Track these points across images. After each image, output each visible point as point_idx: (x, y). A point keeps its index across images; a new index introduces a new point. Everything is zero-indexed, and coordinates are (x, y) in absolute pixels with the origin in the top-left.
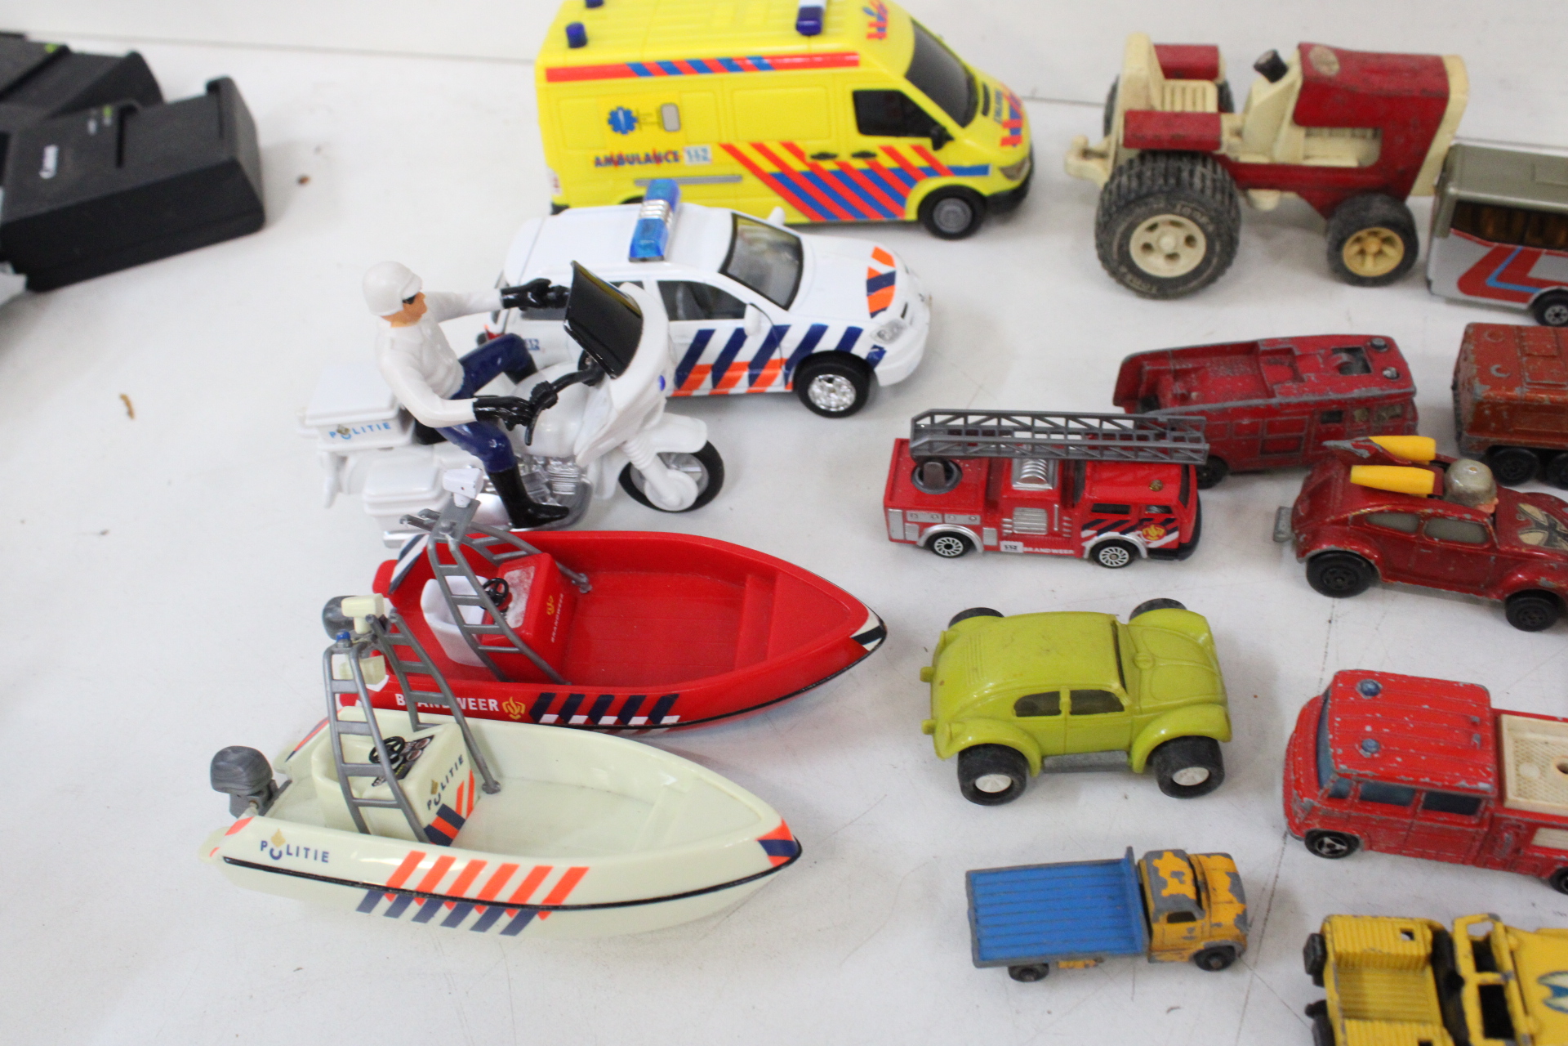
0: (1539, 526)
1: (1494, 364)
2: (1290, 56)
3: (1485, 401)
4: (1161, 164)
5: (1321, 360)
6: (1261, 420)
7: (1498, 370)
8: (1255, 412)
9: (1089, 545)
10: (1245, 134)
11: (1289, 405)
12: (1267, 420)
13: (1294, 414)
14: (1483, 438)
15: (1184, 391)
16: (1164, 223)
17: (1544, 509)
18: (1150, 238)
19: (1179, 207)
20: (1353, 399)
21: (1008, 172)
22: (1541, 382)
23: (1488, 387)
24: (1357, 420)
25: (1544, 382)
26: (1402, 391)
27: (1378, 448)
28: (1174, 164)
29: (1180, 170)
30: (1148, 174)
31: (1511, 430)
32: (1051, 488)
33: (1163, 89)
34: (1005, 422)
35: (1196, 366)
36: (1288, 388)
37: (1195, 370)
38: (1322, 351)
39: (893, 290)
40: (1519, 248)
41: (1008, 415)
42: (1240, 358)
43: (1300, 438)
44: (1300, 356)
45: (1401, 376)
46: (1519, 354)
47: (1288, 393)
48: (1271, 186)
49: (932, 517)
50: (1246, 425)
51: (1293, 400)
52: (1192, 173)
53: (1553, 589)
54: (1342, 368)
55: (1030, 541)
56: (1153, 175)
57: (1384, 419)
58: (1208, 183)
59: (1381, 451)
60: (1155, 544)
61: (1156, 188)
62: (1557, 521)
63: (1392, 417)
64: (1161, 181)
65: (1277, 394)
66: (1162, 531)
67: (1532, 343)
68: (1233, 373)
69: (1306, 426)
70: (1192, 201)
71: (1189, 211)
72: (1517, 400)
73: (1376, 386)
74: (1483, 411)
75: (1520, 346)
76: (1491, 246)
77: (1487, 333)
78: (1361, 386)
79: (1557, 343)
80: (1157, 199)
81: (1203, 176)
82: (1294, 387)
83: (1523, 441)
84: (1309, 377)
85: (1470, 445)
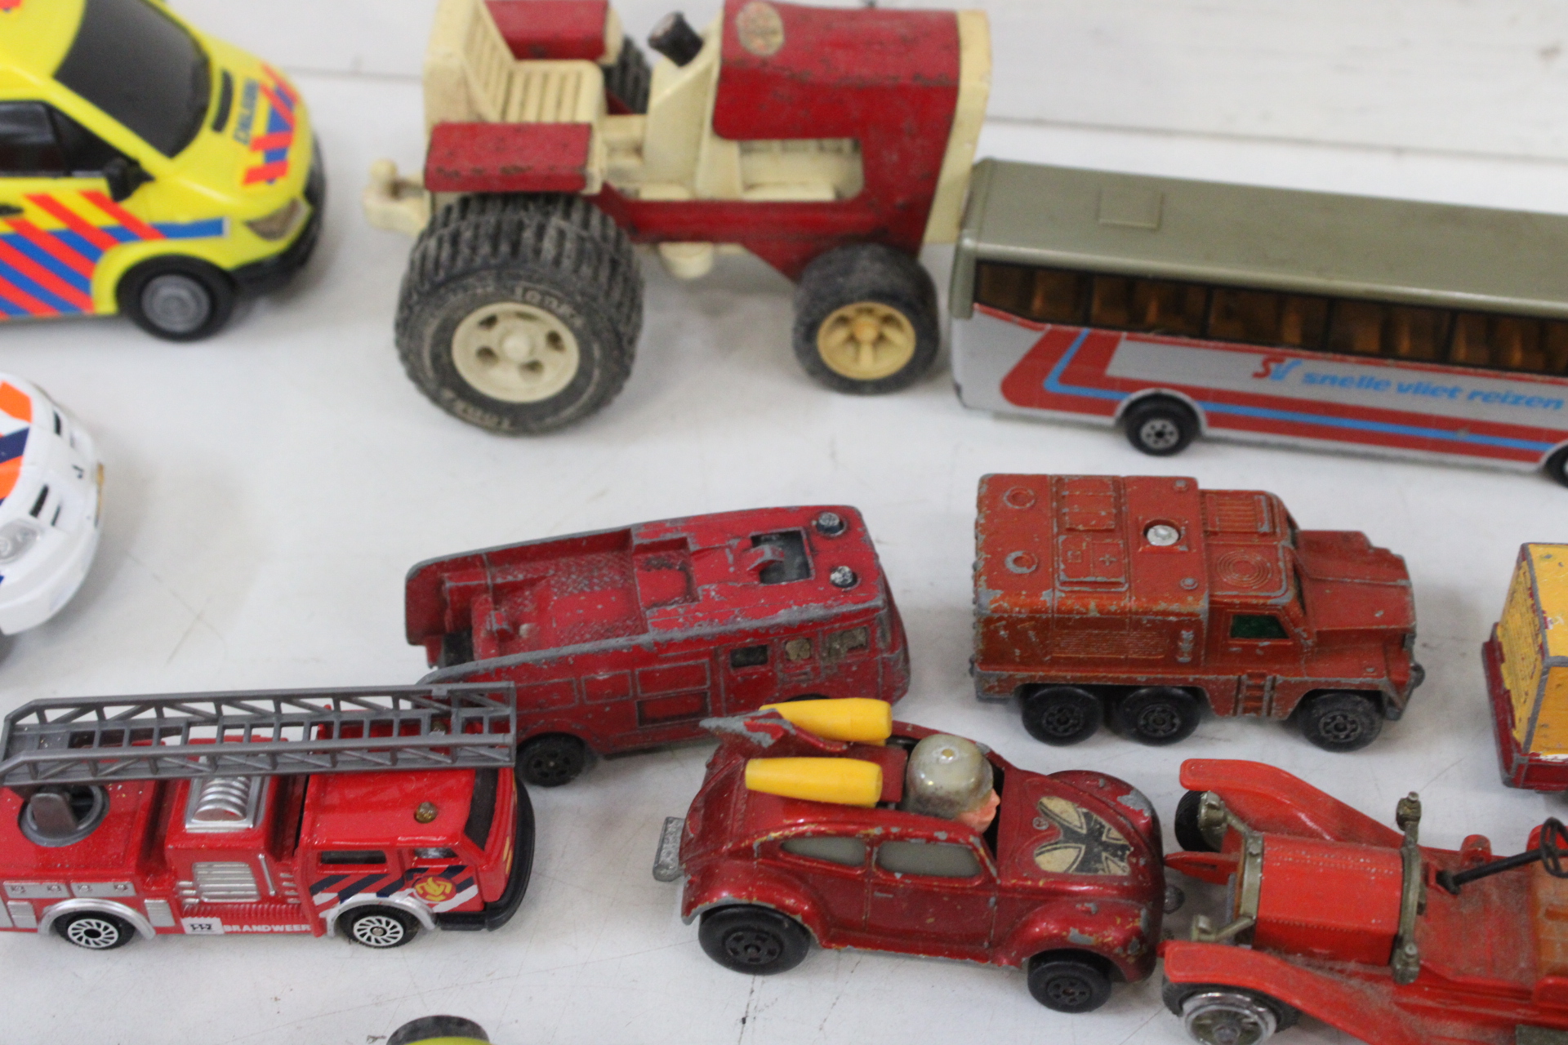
0: (1072, 836)
1: (1012, 551)
3: (996, 616)
4: (490, 218)
5: (731, 558)
6: (627, 671)
7: (1017, 561)
8: (615, 659)
9: (331, 915)
10: (647, 151)
11: (671, 645)
12: (637, 671)
13: (685, 658)
14: (1005, 674)
15: (505, 626)
16: (508, 315)
17: (1083, 804)
18: (489, 338)
19: (519, 291)
20: (779, 626)
21: (262, 228)
22: (1081, 579)
23: (999, 593)
24: (793, 657)
25: (1088, 579)
26: (861, 606)
27: (786, 727)
28: (511, 216)
29: (520, 226)
30: (467, 235)
31: (1047, 658)
32: (251, 826)
33: (511, 77)
34: (168, 713)
35: (529, 576)
36: (669, 614)
37: (531, 583)
38: (735, 542)
39: (19, 464)
40: (1085, 331)
41: (173, 702)
42: (602, 557)
43: (702, 696)
44: (698, 552)
45: (859, 580)
46: (1055, 530)
47: (668, 625)
48: (696, 237)
49: (49, 889)
50: (605, 681)
51: (677, 635)
52: (540, 232)
53: (1092, 947)
54: (765, 572)
55: (233, 915)
56: (476, 237)
57: (837, 652)
58: (569, 246)
59: (793, 732)
60: (444, 907)
61: (478, 261)
62: (1104, 822)
63: (851, 650)
64: (485, 249)
65: (650, 627)
66: (449, 887)
67: (1076, 509)
68: (591, 585)
69: (708, 674)
70: (539, 281)
71: (538, 297)
72: (1046, 612)
73: (817, 601)
74: (996, 631)
75: (1059, 515)
76: (1041, 329)
77: (1008, 493)
78: (791, 602)
79: (1118, 506)
80: (481, 279)
81: (562, 234)
82: (681, 611)
83: (1069, 675)
84: (708, 591)
85: (987, 686)
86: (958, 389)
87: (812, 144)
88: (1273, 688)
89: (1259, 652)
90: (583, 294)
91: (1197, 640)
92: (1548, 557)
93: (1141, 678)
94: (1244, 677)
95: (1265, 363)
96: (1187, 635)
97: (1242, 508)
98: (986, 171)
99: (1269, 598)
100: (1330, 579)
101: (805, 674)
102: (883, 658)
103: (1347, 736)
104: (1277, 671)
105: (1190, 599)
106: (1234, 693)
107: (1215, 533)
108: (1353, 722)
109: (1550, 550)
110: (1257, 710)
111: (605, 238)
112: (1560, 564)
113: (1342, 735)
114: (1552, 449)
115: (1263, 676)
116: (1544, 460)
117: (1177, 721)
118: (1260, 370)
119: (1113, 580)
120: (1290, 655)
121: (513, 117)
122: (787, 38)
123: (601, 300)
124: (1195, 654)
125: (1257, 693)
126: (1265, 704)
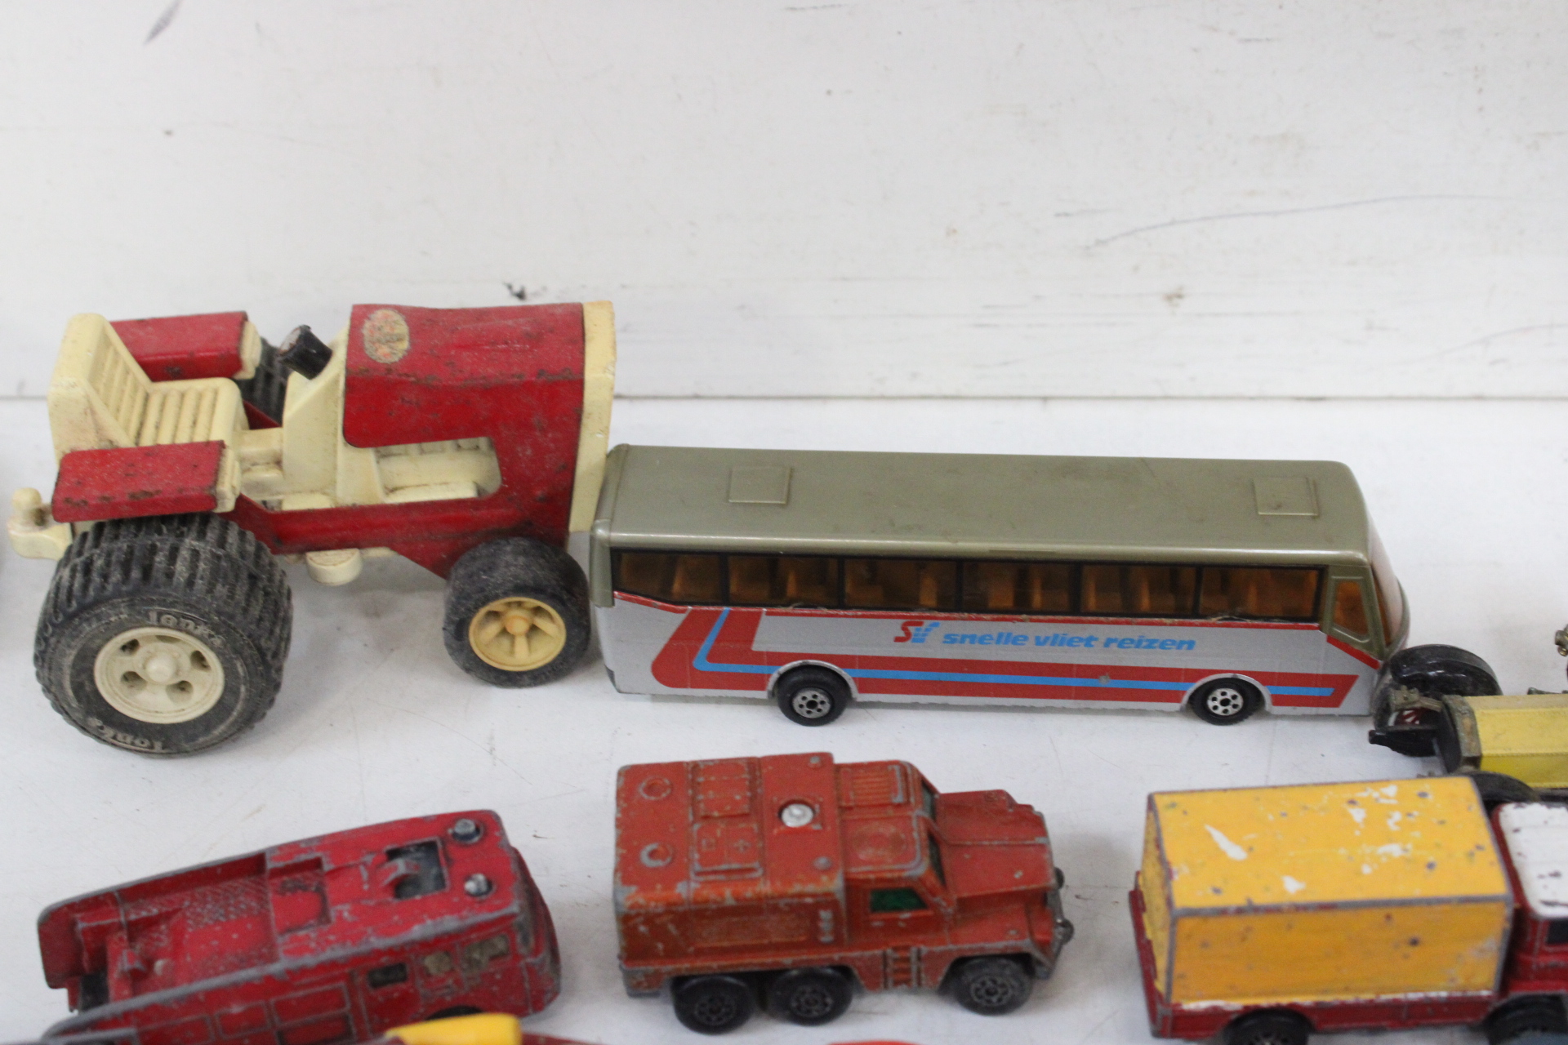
1: (648, 843)
2: (333, 334)
3: (633, 912)
4: (123, 544)
5: (365, 874)
6: (261, 1002)
7: (652, 855)
8: (246, 991)
10: (285, 462)
11: (304, 971)
12: (273, 1001)
13: (320, 983)
14: (651, 969)
15: (138, 965)
16: (148, 638)
18: (132, 662)
20: (413, 943)
22: (716, 868)
23: (633, 889)
24: (433, 971)
25: (724, 867)
26: (496, 914)
28: (144, 540)
29: (153, 550)
30: (99, 563)
31: (691, 949)
33: (147, 398)
35: (164, 909)
36: (301, 939)
37: (165, 917)
38: (369, 859)
40: (726, 609)
42: (239, 883)
43: (344, 1019)
44: (331, 872)
45: (495, 888)
46: (691, 818)
47: (301, 951)
48: (342, 544)
50: (239, 1015)
51: (309, 960)
52: (173, 555)
54: (400, 886)
56: (108, 564)
57: (478, 962)
58: (203, 566)
61: (110, 589)
63: (493, 958)
64: (116, 576)
65: (281, 955)
67: (711, 794)
68: (226, 915)
69: (347, 997)
70: (172, 605)
71: (173, 620)
72: (682, 904)
73: (452, 912)
74: (635, 928)
75: (694, 803)
76: (683, 612)
77: (644, 784)
78: (425, 916)
79: (752, 788)
80: (114, 606)
81: (195, 554)
82: (313, 935)
83: (715, 965)
84: (341, 913)
85: (635, 982)
86: (611, 675)
87: (448, 444)
88: (919, 958)
89: (902, 924)
90: (219, 613)
91: (837, 919)
92: (1173, 805)
93: (787, 960)
94: (889, 951)
95: (904, 628)
96: (825, 915)
97: (877, 780)
98: (621, 456)
99: (903, 870)
100: (969, 843)
101: (448, 987)
102: (527, 964)
103: (1000, 1000)
104: (923, 942)
105: (824, 878)
106: (881, 967)
107: (850, 808)
108: (1003, 986)
109: (1176, 799)
110: (907, 982)
111: (243, 554)
112: (1185, 813)
113: (994, 999)
114: (1192, 688)
115: (907, 948)
116: (1185, 698)
117: (829, 1000)
118: (902, 634)
119: (748, 866)
120: (931, 924)
121: (147, 441)
122: (412, 344)
123: (239, 618)
124: (836, 932)
125: (904, 966)
126: (914, 975)
